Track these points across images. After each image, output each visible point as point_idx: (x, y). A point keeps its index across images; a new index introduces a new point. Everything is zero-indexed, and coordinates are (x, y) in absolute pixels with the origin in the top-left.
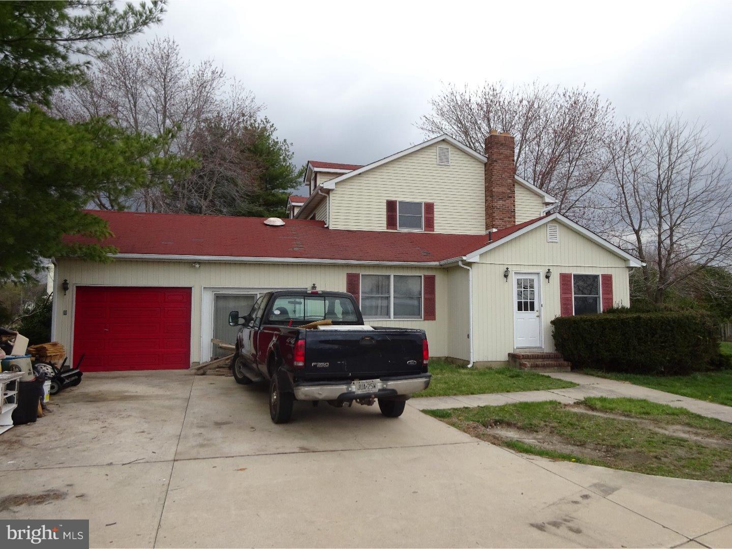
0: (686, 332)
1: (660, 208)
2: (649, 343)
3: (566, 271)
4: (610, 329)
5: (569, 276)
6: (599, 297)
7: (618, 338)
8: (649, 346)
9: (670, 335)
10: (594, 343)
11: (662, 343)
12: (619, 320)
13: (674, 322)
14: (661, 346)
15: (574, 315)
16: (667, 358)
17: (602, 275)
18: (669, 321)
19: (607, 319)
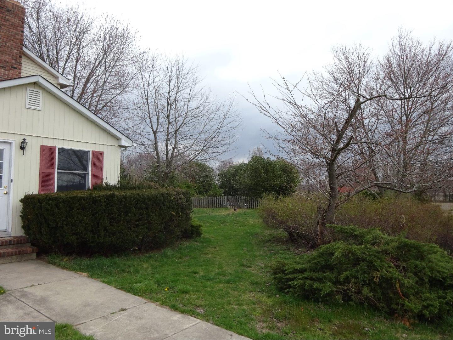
0: (160, 209)
1: (168, 115)
2: (122, 222)
3: (50, 143)
4: (78, 209)
5: (53, 149)
6: (88, 174)
7: (87, 219)
8: (122, 225)
9: (145, 212)
10: (59, 225)
11: (137, 221)
12: (90, 198)
13: (149, 199)
14: (135, 224)
15: (55, 191)
16: (140, 237)
17: (92, 151)
18: (144, 199)
19: (76, 197)
